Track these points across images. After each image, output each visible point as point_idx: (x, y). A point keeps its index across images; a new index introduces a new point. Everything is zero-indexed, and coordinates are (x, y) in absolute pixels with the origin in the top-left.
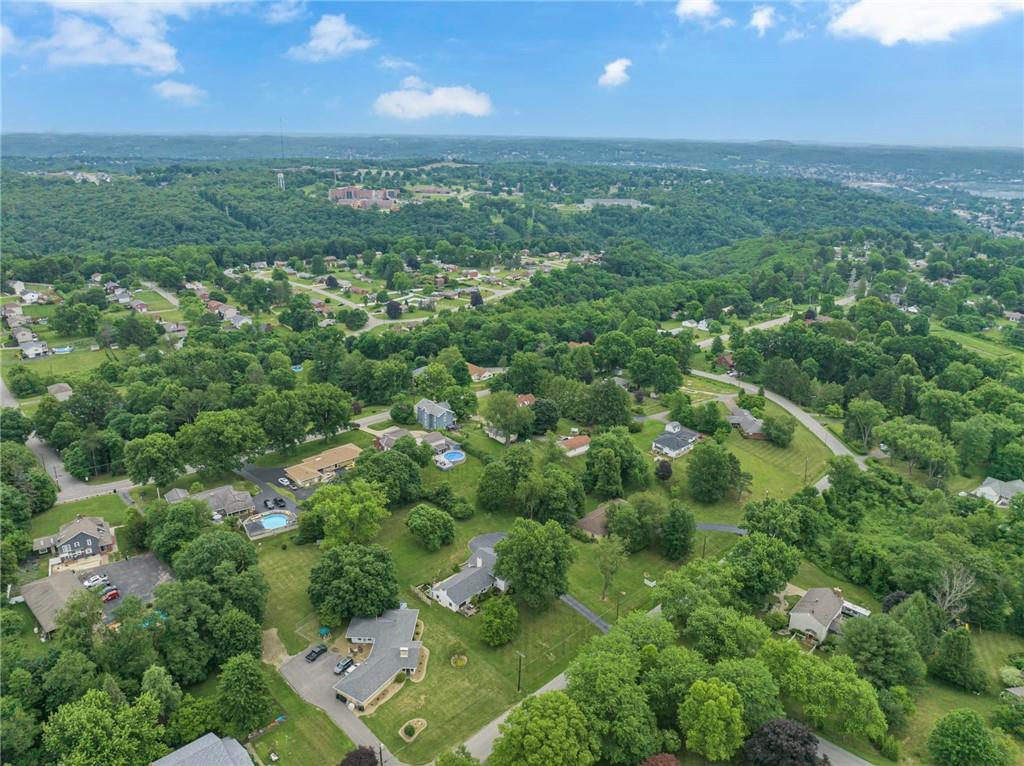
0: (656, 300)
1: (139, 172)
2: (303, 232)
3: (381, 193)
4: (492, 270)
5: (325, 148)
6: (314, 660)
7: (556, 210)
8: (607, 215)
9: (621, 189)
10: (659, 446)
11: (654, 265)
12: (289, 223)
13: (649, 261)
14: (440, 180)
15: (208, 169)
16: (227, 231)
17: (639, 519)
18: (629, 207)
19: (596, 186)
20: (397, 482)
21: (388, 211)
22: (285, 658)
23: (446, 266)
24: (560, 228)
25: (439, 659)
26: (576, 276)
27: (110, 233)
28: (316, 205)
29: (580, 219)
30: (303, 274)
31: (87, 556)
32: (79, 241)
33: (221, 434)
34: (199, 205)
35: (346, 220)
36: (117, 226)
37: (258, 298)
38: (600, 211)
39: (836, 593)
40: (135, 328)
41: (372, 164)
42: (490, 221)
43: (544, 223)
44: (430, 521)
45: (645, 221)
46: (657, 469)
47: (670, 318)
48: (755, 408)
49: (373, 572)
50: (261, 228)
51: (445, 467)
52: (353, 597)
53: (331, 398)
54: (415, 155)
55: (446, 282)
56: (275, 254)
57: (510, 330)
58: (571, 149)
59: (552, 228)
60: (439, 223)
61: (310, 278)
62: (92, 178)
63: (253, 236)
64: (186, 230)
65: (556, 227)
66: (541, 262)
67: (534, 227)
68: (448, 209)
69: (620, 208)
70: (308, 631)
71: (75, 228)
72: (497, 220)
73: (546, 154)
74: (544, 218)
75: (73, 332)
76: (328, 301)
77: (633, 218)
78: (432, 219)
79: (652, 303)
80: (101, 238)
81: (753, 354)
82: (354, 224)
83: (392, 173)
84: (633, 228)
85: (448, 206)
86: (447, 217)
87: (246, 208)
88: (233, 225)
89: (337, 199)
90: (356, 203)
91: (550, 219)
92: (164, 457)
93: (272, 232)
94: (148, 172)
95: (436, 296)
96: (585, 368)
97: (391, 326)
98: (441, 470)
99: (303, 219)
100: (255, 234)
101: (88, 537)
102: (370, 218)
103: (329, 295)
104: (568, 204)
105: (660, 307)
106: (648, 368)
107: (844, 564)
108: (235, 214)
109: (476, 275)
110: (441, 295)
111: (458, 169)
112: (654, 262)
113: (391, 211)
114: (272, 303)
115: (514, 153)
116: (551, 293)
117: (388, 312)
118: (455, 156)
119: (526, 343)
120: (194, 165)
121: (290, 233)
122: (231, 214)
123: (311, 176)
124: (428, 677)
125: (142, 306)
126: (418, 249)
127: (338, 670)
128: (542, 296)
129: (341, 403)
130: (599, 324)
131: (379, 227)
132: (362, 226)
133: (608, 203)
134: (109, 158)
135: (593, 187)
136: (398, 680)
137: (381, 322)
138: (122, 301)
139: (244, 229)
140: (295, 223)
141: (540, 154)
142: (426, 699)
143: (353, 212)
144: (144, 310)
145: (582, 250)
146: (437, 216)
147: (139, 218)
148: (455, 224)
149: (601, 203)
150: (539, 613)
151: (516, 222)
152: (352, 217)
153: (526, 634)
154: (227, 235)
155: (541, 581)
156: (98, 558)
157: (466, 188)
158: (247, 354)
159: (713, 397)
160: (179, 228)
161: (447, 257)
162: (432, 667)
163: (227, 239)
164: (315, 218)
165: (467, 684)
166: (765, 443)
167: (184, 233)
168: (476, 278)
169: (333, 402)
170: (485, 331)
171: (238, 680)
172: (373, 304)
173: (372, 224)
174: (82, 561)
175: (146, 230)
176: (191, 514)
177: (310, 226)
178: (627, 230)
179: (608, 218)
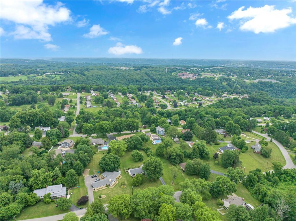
0: (257, 110)
1: (134, 67)
2: (167, 84)
3: (192, 75)
4: (212, 97)
5: (186, 62)
6: (93, 177)
7: (245, 82)
8: (263, 84)
9: (272, 77)
10: (220, 149)
11: (267, 100)
12: (164, 81)
13: (265, 99)
14: (213, 72)
15: (151, 67)
16: (148, 83)
17: (193, 165)
18: (271, 82)
19: (264, 75)
20: (134, 143)
21: (192, 80)
22: (88, 175)
23: (198, 95)
24: (244, 87)
25: (119, 185)
26: (235, 101)
27: (121, 81)
28: (173, 77)
29: (253, 85)
30: (159, 94)
31: (66, 147)
32: (114, 83)
33: (102, 126)
34: (143, 76)
35: (179, 82)
36: (123, 80)
37: (143, 99)
38: (261, 83)
39: (243, 199)
40: (109, 103)
41: (196, 67)
42: (222, 84)
43: (240, 85)
44: (136, 154)
45: (276, 87)
46: (214, 155)
47: (262, 116)
48: (263, 144)
49: (112, 161)
50: (157, 82)
51: (153, 143)
52: (105, 165)
53: (132, 122)
54: (211, 64)
55: (195, 99)
56: (154, 89)
57: (199, 113)
58: (263, 64)
59: (242, 87)
60: (206, 84)
61: (160, 95)
62: (124, 68)
63: (154, 84)
64: (138, 82)
65: (243, 87)
66: (229, 96)
67: (236, 86)
68: (210, 80)
69: (268, 82)
70: (96, 172)
71: (114, 80)
72: (224, 84)
73: (253, 65)
74: (240, 84)
75: (98, 103)
76: (160, 101)
77: (271, 85)
78: (204, 82)
79: (255, 111)
80: (119, 83)
81: (274, 128)
82: (182, 83)
83: (200, 69)
84: (271, 89)
85: (210, 79)
86: (209, 82)
87: (154, 77)
88: (150, 81)
89: (179, 76)
90: (183, 77)
91: (242, 84)
92: (89, 129)
93: (159, 84)
94: (136, 67)
95: (190, 103)
96: (212, 125)
97: (173, 109)
98: (153, 144)
99: (168, 81)
100: (155, 84)
101: (67, 143)
102: (186, 81)
103: (162, 100)
104: (250, 80)
105: (258, 112)
106: (230, 127)
107: (258, 194)
108: (152, 78)
109: (206, 98)
110: (192, 103)
111: (221, 69)
112: (266, 99)
113: (193, 80)
114: (146, 100)
115: (243, 65)
116: (224, 105)
117: (174, 106)
118: (224, 65)
119: (203, 117)
120: (147, 66)
121: (164, 84)
122: (151, 79)
123: (176, 70)
124: (113, 188)
125: (115, 98)
126: (192, 90)
127: (96, 181)
128: (220, 105)
129: (134, 124)
130: (233, 115)
131: (188, 84)
132: (184, 83)
133: (263, 80)
134: (131, 64)
135: (262, 75)
136: (106, 186)
137: (171, 108)
138: (112, 97)
139: (153, 82)
140: (166, 81)
141: (252, 65)
142: (109, 192)
143: (182, 80)
144: (116, 99)
145: (245, 94)
146: (206, 82)
147: (128, 78)
148: (211, 84)
149: (261, 80)
150: (152, 182)
151: (230, 85)
152: (182, 81)
153: (145, 186)
154: (148, 84)
155: (150, 172)
156: (68, 148)
157: (220, 74)
158: (129, 111)
159: (254, 139)
160: (137, 81)
161: (200, 93)
162: (116, 186)
163: (148, 85)
164: (171, 81)
165: (121, 192)
166: (261, 155)
167: (138, 83)
168: (205, 99)
169: (132, 123)
170: (192, 112)
171: (69, 174)
172: (172, 103)
173: (187, 83)
174: (65, 148)
175: (129, 81)
176: (85, 141)
177: (170, 82)
178: (268, 89)
179: (262, 85)
